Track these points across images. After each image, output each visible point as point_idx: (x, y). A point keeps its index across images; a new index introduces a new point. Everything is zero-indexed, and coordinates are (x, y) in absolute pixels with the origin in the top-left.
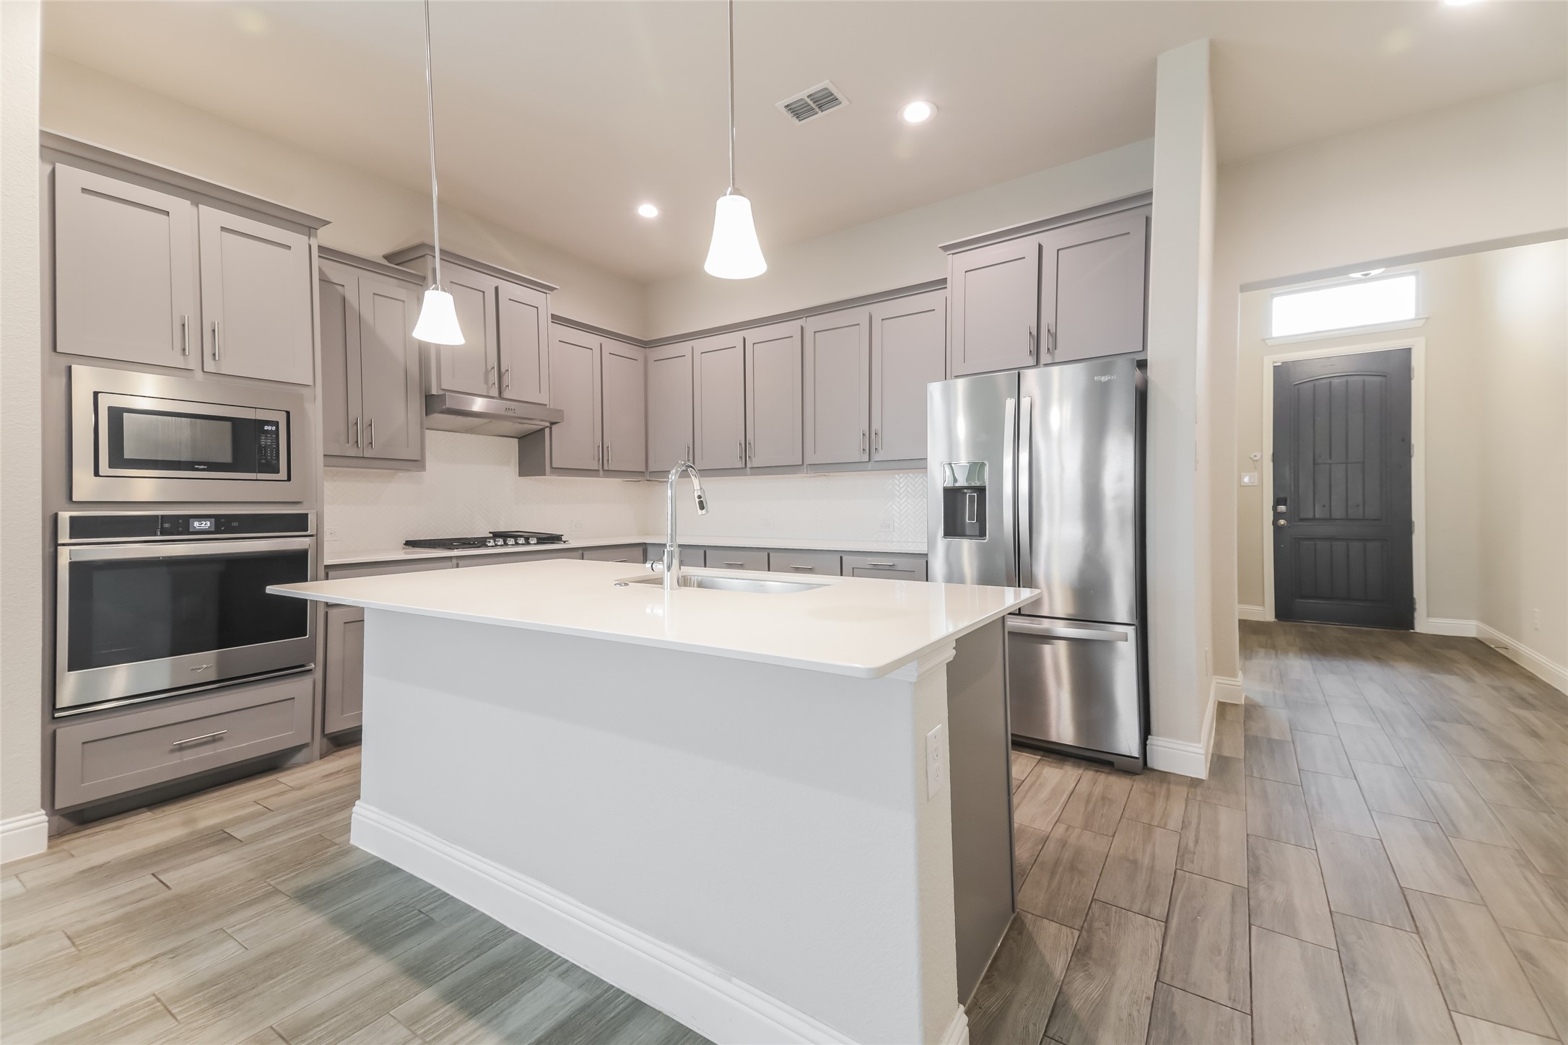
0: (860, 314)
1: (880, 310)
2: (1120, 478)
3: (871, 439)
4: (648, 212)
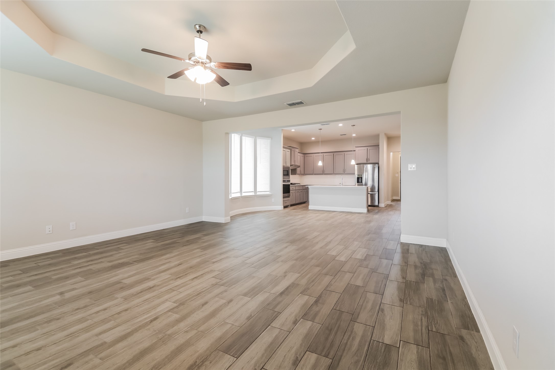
0: (343, 153)
1: (346, 153)
2: (376, 176)
3: (344, 171)
4: (313, 139)
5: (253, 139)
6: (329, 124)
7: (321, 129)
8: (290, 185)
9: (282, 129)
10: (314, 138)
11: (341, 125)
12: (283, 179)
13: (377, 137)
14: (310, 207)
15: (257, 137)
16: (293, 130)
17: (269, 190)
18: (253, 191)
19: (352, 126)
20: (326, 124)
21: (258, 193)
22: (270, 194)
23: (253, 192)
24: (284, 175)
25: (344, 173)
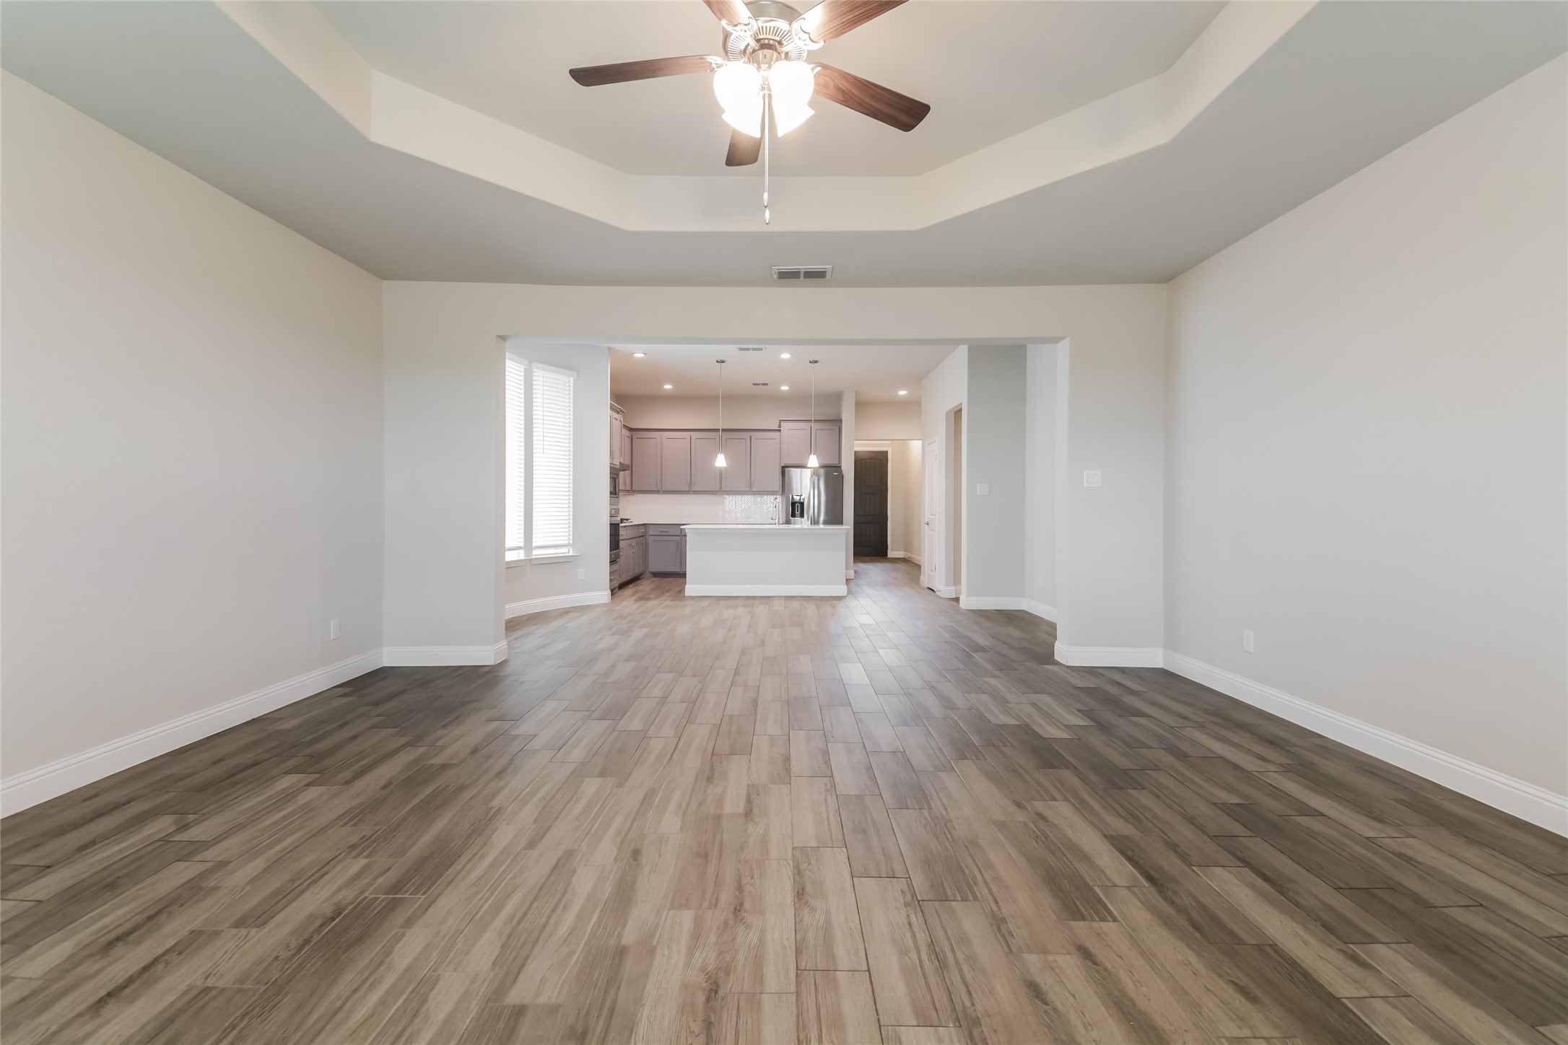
0: (747, 435)
4: (668, 387)
5: (522, 370)
6: (761, 349)
7: (723, 362)
8: (618, 524)
9: (610, 348)
10: (670, 384)
11: (785, 356)
12: (610, 505)
13: (836, 398)
14: (691, 589)
15: (535, 364)
16: (639, 355)
17: (567, 542)
18: (522, 544)
19: (810, 362)
20: (754, 349)
21: (536, 553)
22: (571, 554)
23: (519, 548)
24: (611, 493)
25: (748, 490)
